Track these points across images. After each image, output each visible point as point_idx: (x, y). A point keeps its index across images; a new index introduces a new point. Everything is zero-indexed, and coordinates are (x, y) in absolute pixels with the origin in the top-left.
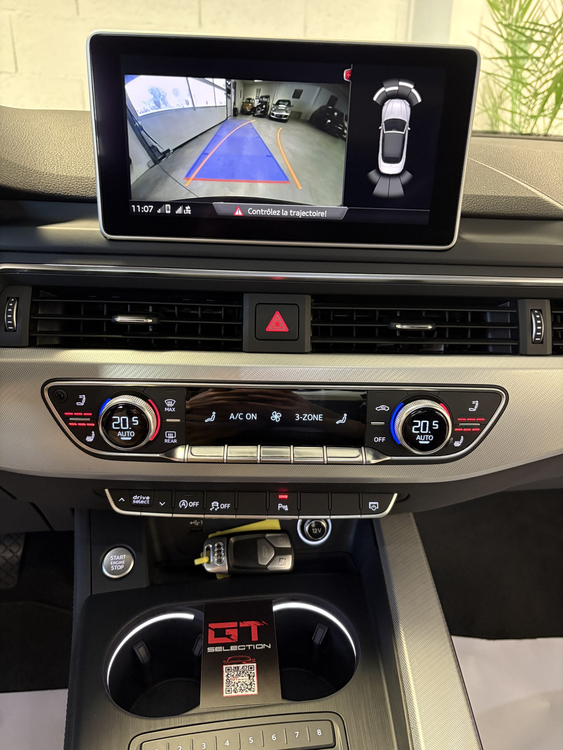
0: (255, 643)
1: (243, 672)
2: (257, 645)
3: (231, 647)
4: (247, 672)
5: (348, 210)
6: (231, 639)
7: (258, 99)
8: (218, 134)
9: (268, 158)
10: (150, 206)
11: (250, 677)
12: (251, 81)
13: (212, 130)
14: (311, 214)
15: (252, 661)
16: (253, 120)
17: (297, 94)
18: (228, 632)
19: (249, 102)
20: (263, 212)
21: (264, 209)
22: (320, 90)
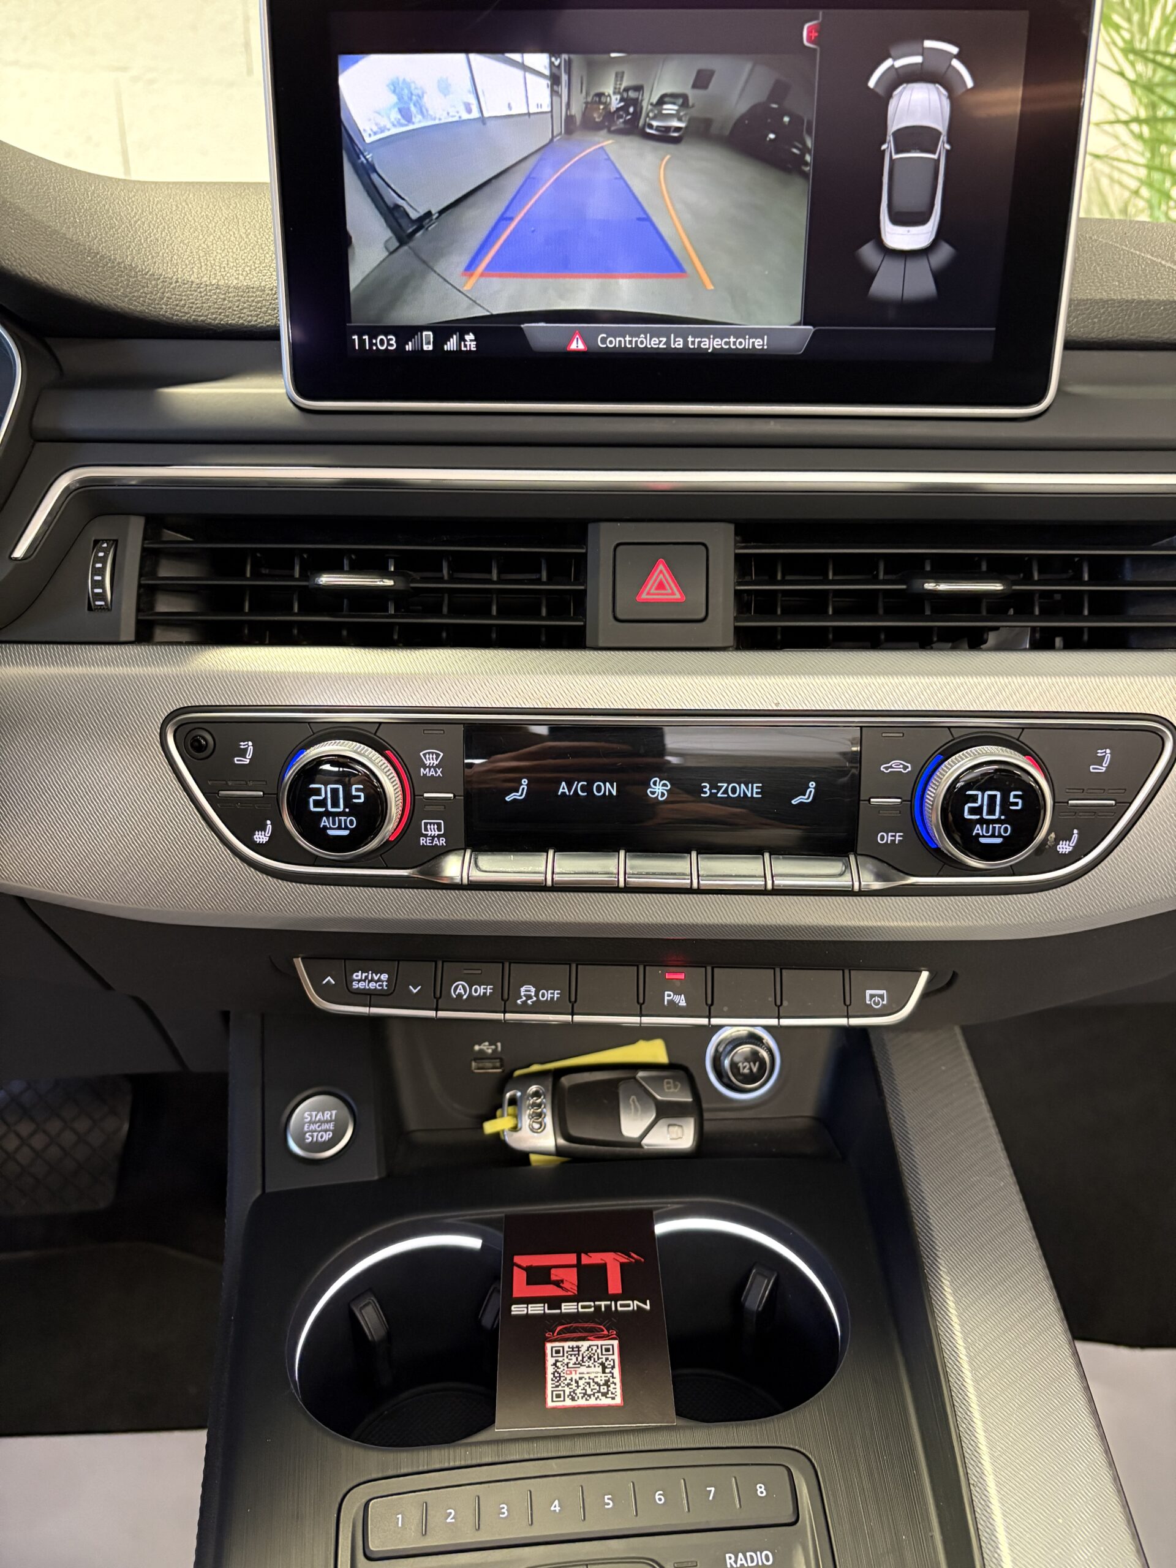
0: (615, 1298)
1: (590, 1358)
2: (619, 1303)
3: (563, 1304)
4: (598, 1359)
5: (814, 333)
6: (562, 1288)
7: (619, 93)
8: (533, 175)
9: (641, 223)
10: (389, 337)
11: (604, 1367)
12: (604, 57)
13: (523, 165)
14: (735, 343)
15: (609, 1336)
16: (608, 139)
17: (702, 80)
18: (555, 1275)
19: (600, 102)
20: (630, 342)
21: (631, 336)
22: (752, 71)
